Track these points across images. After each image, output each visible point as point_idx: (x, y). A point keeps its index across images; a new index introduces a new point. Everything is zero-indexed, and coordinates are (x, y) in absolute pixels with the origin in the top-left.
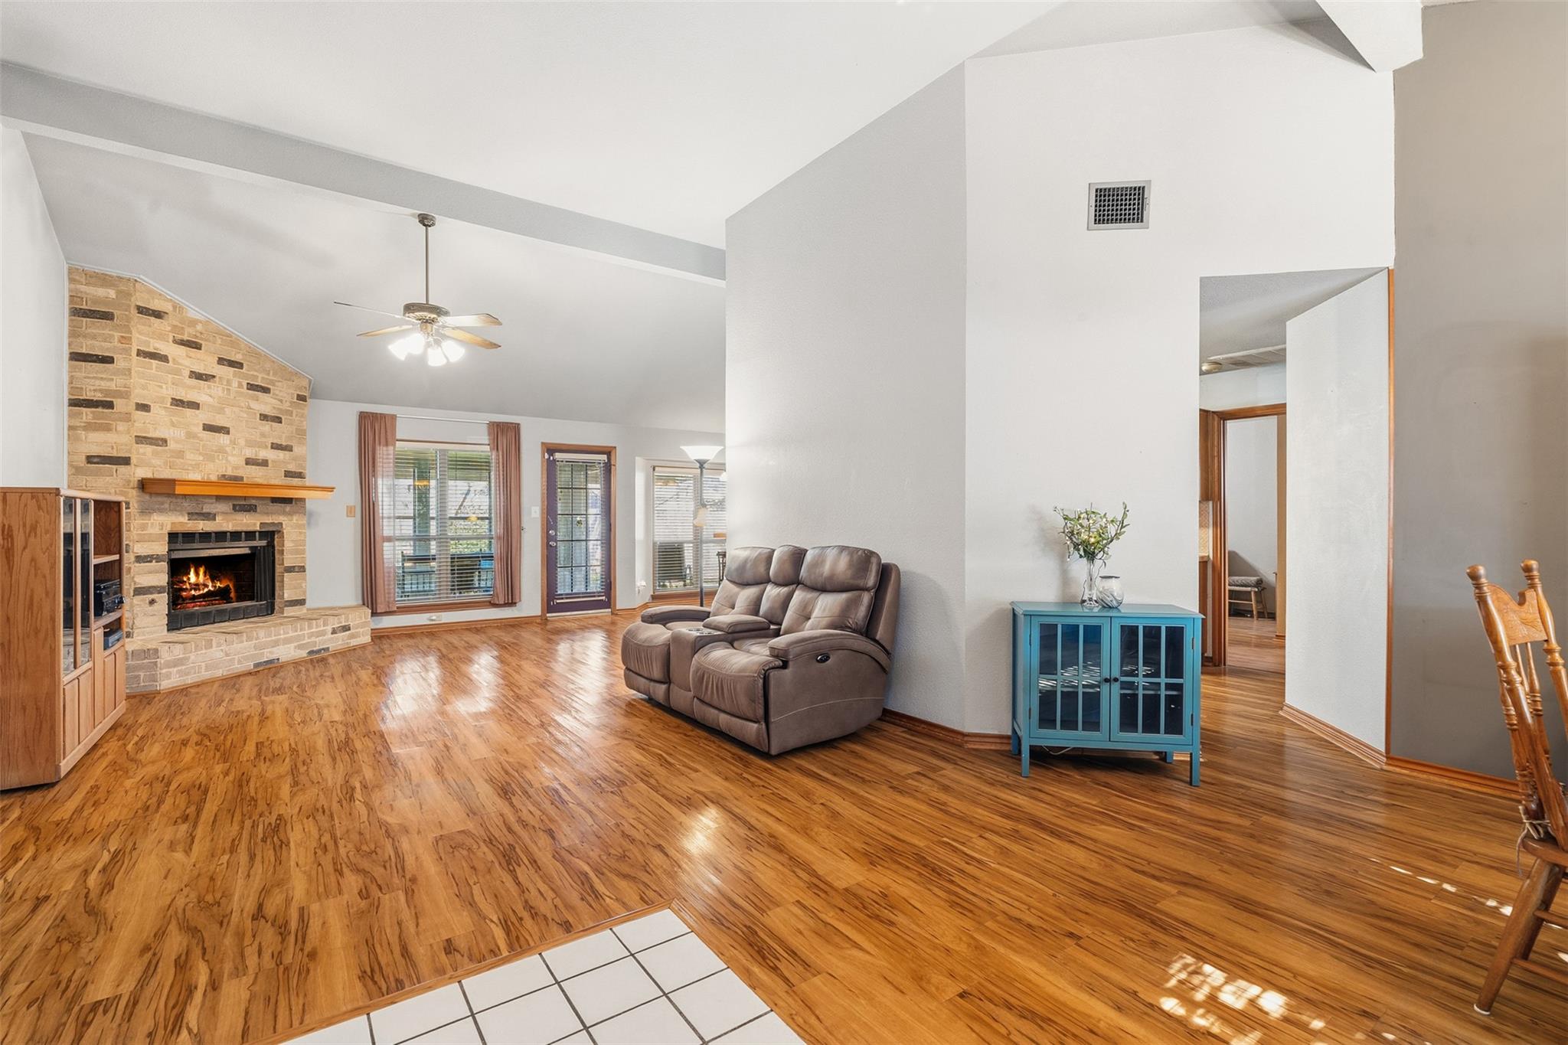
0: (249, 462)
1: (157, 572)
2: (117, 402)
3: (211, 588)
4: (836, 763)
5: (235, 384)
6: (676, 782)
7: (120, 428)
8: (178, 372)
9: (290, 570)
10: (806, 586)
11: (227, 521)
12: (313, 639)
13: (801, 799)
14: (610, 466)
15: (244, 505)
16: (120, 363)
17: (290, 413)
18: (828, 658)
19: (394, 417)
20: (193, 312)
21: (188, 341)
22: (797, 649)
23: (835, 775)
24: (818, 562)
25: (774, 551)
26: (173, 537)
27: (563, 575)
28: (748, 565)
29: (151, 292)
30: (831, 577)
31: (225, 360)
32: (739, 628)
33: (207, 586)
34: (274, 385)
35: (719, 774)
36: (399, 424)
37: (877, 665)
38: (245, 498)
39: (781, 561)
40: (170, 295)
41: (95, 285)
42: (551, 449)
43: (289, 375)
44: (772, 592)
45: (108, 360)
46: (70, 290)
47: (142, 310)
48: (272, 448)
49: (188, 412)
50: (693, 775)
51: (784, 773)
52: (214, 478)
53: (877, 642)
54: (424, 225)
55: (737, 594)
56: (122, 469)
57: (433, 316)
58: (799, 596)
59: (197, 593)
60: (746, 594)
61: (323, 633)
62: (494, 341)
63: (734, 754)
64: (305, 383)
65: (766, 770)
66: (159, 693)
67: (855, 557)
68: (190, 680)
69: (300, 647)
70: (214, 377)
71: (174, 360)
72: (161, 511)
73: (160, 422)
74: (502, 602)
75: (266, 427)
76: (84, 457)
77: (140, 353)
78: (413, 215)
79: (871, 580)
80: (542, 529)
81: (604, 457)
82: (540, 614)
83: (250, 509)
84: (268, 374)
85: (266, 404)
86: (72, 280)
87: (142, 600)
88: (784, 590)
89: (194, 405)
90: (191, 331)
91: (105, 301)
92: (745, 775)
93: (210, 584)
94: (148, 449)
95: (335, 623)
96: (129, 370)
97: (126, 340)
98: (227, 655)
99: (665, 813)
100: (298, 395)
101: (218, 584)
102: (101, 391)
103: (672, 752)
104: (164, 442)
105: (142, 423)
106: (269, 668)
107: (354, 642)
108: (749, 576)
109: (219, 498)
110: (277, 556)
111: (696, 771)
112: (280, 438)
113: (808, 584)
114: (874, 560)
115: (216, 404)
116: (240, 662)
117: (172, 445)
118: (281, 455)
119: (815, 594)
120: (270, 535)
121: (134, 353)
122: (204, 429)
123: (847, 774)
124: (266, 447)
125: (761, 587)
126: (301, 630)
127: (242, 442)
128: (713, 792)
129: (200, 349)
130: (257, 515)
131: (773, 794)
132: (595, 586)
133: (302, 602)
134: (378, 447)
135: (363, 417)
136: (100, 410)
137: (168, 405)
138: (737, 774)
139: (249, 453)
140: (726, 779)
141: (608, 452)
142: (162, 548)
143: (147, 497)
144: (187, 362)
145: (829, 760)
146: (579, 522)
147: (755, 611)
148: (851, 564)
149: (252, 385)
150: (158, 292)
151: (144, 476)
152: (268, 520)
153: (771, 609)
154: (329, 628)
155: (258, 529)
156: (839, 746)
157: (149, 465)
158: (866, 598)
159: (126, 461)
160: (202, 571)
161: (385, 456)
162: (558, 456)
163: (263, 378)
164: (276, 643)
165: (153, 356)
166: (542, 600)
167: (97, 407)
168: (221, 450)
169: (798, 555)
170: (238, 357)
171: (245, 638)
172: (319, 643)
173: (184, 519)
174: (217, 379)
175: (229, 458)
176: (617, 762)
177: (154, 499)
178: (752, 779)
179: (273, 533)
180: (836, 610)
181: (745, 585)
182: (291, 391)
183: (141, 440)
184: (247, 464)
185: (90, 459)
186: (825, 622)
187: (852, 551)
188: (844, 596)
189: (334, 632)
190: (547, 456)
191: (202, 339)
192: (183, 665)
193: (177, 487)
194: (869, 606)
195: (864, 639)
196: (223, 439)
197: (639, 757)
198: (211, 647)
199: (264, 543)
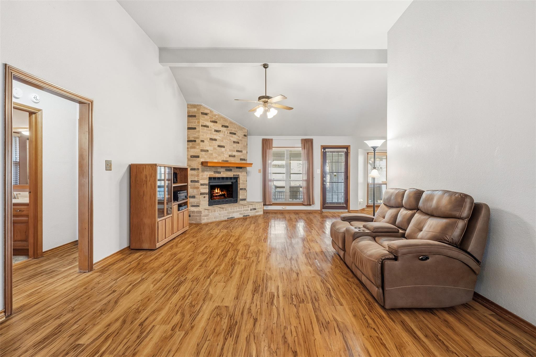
0: (230, 156)
1: (206, 188)
2: (197, 140)
3: (221, 194)
4: (430, 326)
5: (226, 133)
6: (328, 309)
7: (197, 148)
8: (211, 130)
9: (241, 189)
10: (422, 211)
11: (224, 174)
12: (245, 212)
13: (394, 349)
14: (348, 153)
15: (229, 169)
16: (197, 129)
17: (241, 140)
18: (427, 258)
19: (272, 140)
20: (215, 112)
21: (214, 121)
22: (405, 250)
23: (426, 336)
24: (430, 198)
25: (406, 190)
26: (210, 178)
27: (329, 196)
28: (392, 198)
29: (205, 108)
30: (437, 208)
31: (224, 126)
32: (379, 230)
33: (220, 193)
34: (237, 132)
35: (352, 310)
36: (274, 142)
37: (469, 268)
38: (229, 167)
39: (409, 197)
40: (209, 108)
41: (192, 108)
42: (324, 148)
43: (241, 129)
44: (403, 213)
45: (195, 128)
46: (188, 110)
47: (202, 113)
48: (237, 151)
49: (214, 142)
50: (339, 307)
51: (392, 323)
52: (220, 161)
53: (469, 253)
54: (265, 68)
55: (386, 212)
56: (198, 159)
57: (267, 100)
58: (417, 216)
59: (217, 195)
60: (390, 213)
61: (248, 210)
62: (290, 107)
63: (367, 299)
64: (246, 131)
65: (381, 317)
66: (201, 224)
67: (453, 198)
68: (210, 221)
69: (240, 214)
70: (220, 131)
71: (210, 127)
72: (207, 171)
73: (207, 145)
74: (306, 204)
75: (235, 145)
76: (190, 156)
77: (202, 126)
78: (261, 65)
79: (466, 212)
80: (321, 178)
81: (345, 150)
82: (320, 209)
83: (230, 170)
84: (235, 129)
85: (235, 138)
86: (188, 108)
87: (202, 196)
88: (410, 212)
89: (215, 140)
90: (214, 118)
91: (195, 112)
92: (367, 317)
93: (221, 193)
94: (204, 153)
95: (251, 207)
96: (199, 131)
97: (199, 122)
98: (220, 215)
99: (311, 329)
100: (244, 135)
101: (223, 193)
102: (193, 137)
103: (335, 289)
104: (208, 151)
105: (203, 146)
106: (232, 220)
107: (257, 214)
108: (393, 203)
109: (222, 167)
110: (238, 185)
111: (341, 305)
112: (239, 148)
113: (423, 211)
114: (468, 200)
115: (221, 139)
116: (223, 217)
117: (210, 152)
118: (239, 153)
119: (426, 217)
120: (236, 178)
121: (200, 126)
122: (218, 147)
123: (436, 339)
124: (235, 151)
125: (398, 209)
126: (241, 209)
127: (228, 150)
128: (343, 323)
129: (217, 123)
130: (232, 172)
131: (378, 338)
132: (342, 200)
133: (245, 200)
134: (267, 150)
135: (263, 140)
136: (193, 143)
137: (209, 140)
138: (362, 314)
139: (230, 153)
140: (355, 316)
141: (347, 148)
142: (207, 182)
143: (203, 167)
144: (213, 127)
145: (426, 322)
146: (335, 175)
147: (394, 222)
148: (450, 202)
149: (231, 132)
150: (207, 107)
151: (202, 161)
152: (235, 174)
153: (401, 221)
154: (249, 209)
155: (232, 176)
156: (438, 314)
157: (204, 158)
158: (461, 224)
159: (198, 157)
160: (219, 189)
161: (270, 152)
162: (327, 150)
163: (234, 130)
164: (234, 212)
165: (205, 126)
166: (321, 204)
167: (192, 142)
168: (222, 153)
169: (419, 194)
170: (227, 125)
171: (225, 210)
172: (246, 213)
173: (213, 173)
174: (221, 131)
175: (225, 155)
176: (308, 287)
177: (205, 167)
178: (370, 321)
179: (237, 178)
180: (439, 229)
181: (390, 207)
182: (242, 134)
183: (202, 150)
184: (229, 157)
185: (191, 157)
186: (429, 235)
187: (451, 194)
188: (444, 221)
189: (251, 210)
190: (323, 150)
191: (217, 120)
192: (208, 216)
193: (208, 164)
194: (463, 230)
195: (458, 250)
196: (223, 149)
197: (319, 287)
198: (215, 212)
199: (235, 181)
